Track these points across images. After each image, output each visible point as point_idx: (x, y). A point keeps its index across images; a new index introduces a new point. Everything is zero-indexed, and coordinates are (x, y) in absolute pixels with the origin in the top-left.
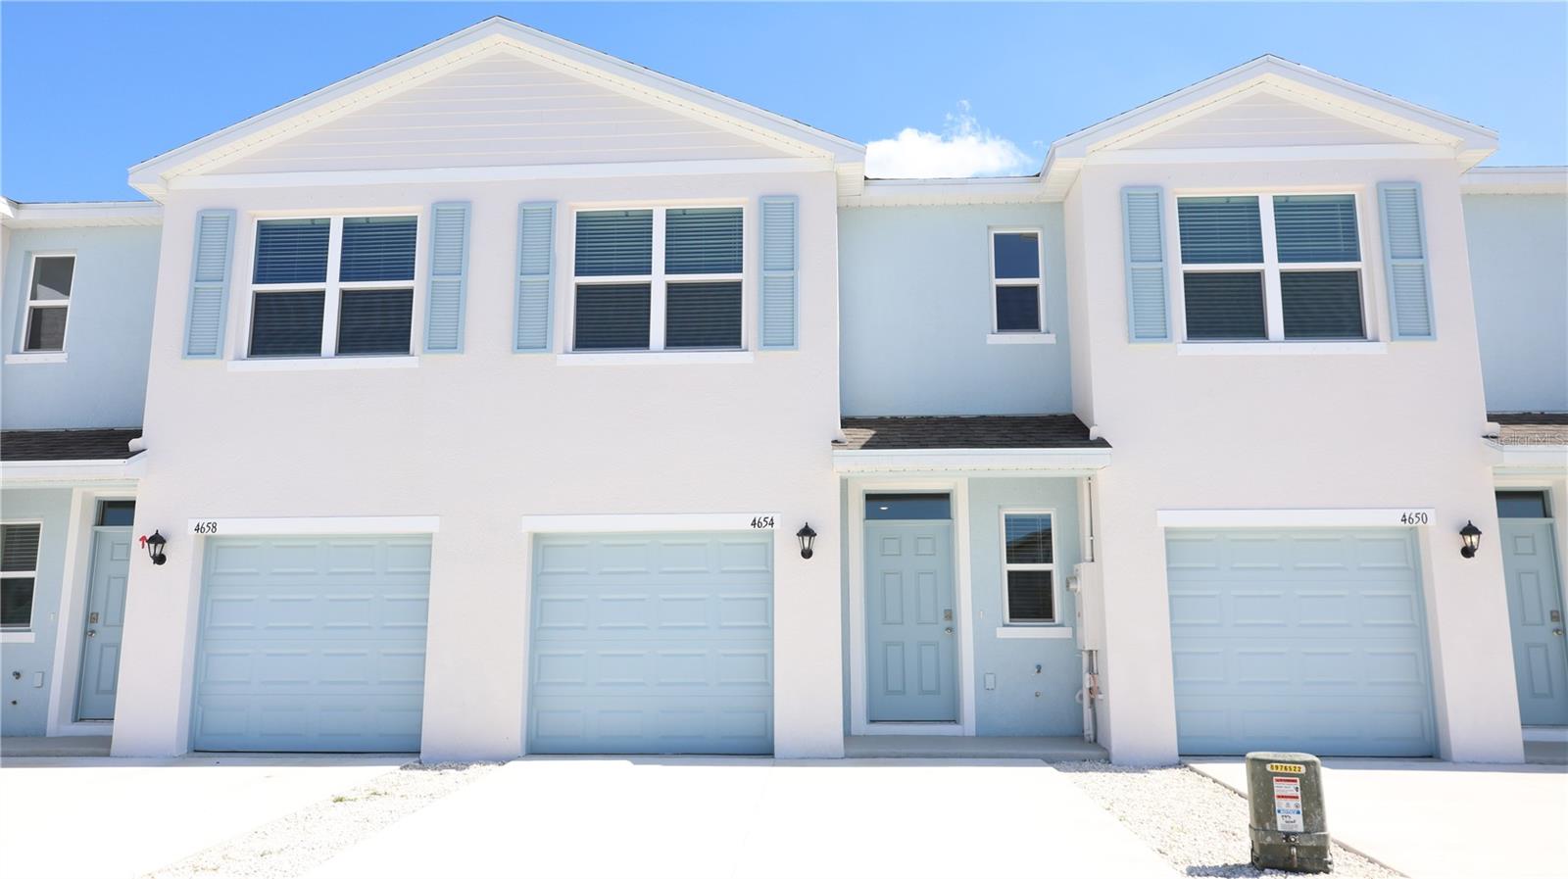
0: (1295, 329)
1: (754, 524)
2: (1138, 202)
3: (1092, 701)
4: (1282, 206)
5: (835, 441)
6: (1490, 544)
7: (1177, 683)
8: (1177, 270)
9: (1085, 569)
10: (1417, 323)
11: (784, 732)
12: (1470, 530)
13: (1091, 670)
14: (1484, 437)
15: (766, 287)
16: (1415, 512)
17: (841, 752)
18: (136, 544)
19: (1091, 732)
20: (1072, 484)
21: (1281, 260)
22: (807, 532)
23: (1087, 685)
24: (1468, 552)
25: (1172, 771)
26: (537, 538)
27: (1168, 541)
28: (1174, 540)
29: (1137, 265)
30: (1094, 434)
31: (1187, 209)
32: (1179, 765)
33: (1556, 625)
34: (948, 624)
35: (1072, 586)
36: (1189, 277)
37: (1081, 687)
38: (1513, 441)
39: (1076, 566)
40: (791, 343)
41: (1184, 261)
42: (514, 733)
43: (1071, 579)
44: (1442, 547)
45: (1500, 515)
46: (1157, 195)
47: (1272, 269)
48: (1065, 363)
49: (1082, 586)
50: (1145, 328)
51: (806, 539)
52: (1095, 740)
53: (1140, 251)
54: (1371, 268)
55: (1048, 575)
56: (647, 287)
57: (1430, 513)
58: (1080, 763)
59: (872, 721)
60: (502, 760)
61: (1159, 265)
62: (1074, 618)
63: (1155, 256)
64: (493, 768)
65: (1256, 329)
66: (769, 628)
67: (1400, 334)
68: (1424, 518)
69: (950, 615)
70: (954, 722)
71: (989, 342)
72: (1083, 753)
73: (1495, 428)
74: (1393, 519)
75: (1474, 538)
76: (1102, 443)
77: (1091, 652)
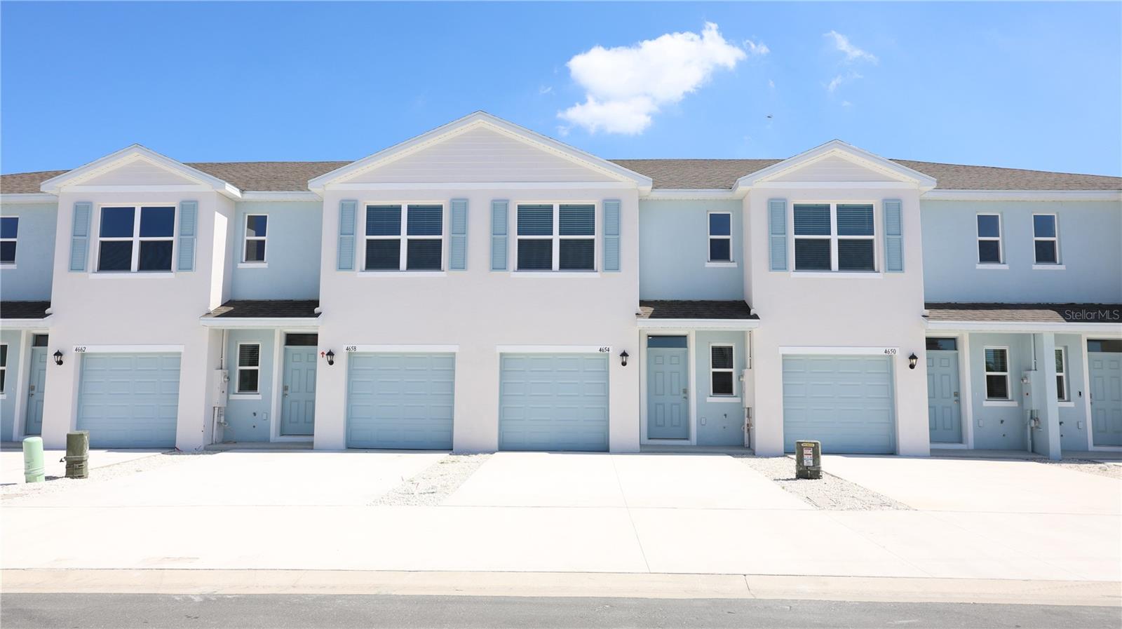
0: (844, 266)
1: (600, 350)
2: (776, 206)
3: (748, 430)
4: (840, 208)
5: (637, 314)
6: (922, 363)
7: (784, 421)
8: (792, 237)
9: (746, 371)
10: (896, 265)
11: (613, 442)
12: (913, 357)
13: (748, 416)
14: (923, 316)
15: (606, 242)
16: (890, 349)
17: (639, 450)
18: (319, 355)
19: (748, 443)
20: (743, 334)
21: (838, 234)
22: (624, 354)
23: (746, 422)
24: (912, 366)
25: (780, 458)
26: (502, 355)
27: (783, 360)
28: (786, 359)
29: (774, 236)
30: (752, 312)
31: (797, 208)
32: (784, 456)
33: (956, 398)
34: (684, 395)
35: (741, 379)
36: (797, 241)
37: (744, 424)
38: (934, 319)
39: (743, 370)
40: (617, 269)
41: (795, 234)
42: (494, 441)
43: (741, 376)
44: (901, 363)
45: (927, 349)
46: (784, 203)
47: (834, 238)
48: (741, 278)
49: (746, 379)
50: (777, 264)
51: (624, 357)
52: (749, 447)
53: (776, 229)
54: (878, 238)
55: (730, 374)
56: (551, 241)
57: (897, 349)
58: (742, 455)
59: (650, 439)
60: (492, 452)
61: (784, 236)
62: (742, 394)
63: (783, 232)
64: (487, 455)
65: (826, 266)
66: (607, 396)
67: (889, 270)
68: (894, 351)
69: (686, 391)
70: (687, 439)
71: (706, 266)
72: (743, 451)
73: (927, 312)
74: (881, 352)
75: (914, 361)
76: (756, 317)
77: (748, 408)
